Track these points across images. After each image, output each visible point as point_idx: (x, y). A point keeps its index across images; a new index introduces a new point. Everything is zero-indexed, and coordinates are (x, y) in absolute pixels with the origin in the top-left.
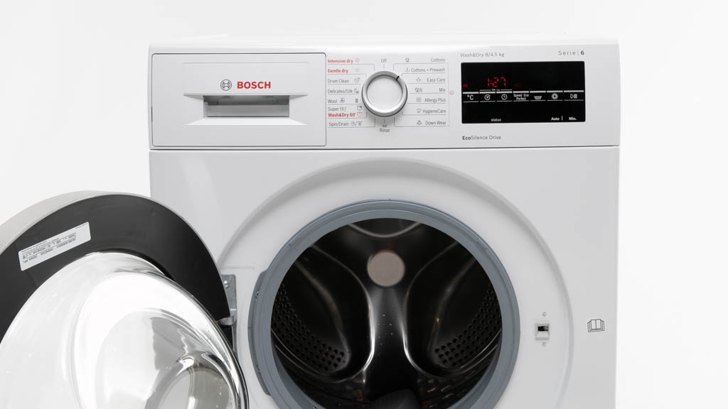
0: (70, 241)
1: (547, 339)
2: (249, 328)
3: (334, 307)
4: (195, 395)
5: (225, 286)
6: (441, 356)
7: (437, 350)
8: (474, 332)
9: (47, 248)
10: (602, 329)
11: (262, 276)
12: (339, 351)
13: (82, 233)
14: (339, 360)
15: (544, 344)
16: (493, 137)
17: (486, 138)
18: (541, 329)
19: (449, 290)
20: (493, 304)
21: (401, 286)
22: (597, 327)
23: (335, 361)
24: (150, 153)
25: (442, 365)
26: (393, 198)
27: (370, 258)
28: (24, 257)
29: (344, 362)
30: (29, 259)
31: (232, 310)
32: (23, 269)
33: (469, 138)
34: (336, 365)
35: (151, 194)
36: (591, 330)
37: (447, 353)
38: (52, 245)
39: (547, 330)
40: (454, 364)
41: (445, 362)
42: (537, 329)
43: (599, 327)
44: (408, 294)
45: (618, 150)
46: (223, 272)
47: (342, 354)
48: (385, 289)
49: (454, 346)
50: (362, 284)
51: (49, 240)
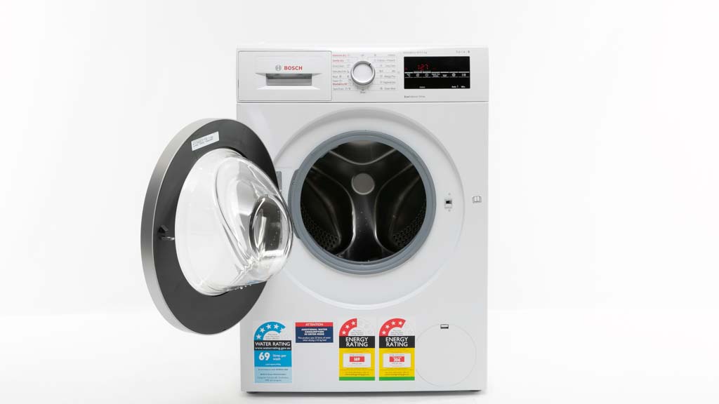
0: (211, 140)
1: (451, 208)
3: (332, 209)
6: (397, 240)
7: (394, 237)
9: (202, 142)
10: (480, 201)
11: (296, 172)
13: (215, 137)
14: (334, 243)
15: (449, 211)
18: (448, 202)
19: (401, 198)
21: (372, 196)
22: (478, 200)
23: (331, 243)
24: (237, 104)
26: (367, 129)
27: (353, 178)
28: (194, 144)
30: (196, 145)
32: (192, 150)
33: (408, 97)
34: (332, 246)
36: (474, 202)
37: (400, 238)
38: (204, 140)
39: (451, 203)
42: (445, 202)
44: (376, 200)
45: (488, 104)
47: (336, 238)
48: (362, 197)
49: (405, 234)
50: (348, 194)
51: (203, 138)
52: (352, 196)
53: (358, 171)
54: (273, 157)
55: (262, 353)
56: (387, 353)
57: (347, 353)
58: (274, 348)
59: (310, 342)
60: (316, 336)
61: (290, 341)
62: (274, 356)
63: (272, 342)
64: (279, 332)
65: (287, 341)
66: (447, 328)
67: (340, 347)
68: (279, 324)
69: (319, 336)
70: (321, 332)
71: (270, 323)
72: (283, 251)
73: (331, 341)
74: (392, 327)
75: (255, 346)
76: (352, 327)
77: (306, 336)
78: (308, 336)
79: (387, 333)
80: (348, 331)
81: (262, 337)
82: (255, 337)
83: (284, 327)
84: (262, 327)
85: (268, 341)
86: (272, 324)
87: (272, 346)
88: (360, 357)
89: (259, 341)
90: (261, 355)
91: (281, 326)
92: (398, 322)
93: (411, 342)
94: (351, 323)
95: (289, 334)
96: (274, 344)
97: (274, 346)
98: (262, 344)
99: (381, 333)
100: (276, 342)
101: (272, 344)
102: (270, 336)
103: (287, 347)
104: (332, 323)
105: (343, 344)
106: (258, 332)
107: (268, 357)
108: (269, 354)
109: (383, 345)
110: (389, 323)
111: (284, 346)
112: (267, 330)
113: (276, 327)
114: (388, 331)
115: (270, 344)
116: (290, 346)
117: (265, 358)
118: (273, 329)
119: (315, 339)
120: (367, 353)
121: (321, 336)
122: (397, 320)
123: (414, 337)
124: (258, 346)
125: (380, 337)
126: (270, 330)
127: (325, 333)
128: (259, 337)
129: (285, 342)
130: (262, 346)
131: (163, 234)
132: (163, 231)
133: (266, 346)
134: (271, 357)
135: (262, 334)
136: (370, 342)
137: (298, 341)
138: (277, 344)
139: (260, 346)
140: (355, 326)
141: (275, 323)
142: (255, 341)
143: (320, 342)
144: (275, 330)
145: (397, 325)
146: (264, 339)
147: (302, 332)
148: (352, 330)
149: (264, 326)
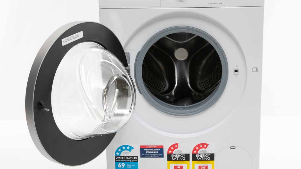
0: (77, 37)
1: (238, 75)
2: (134, 71)
3: (163, 68)
4: (117, 88)
5: (126, 56)
6: (201, 86)
7: (200, 84)
8: (213, 77)
9: (70, 39)
10: (257, 71)
11: (139, 53)
12: (164, 84)
13: (80, 35)
14: (164, 87)
16: (219, 4)
17: (217, 4)
18: (236, 71)
19: (204, 62)
20: (220, 67)
21: (186, 61)
22: (255, 70)
23: (163, 88)
24: (99, 10)
25: (201, 89)
27: (175, 51)
28: (63, 41)
29: (166, 88)
30: (65, 42)
31: (128, 65)
32: (63, 45)
33: (211, 4)
34: (163, 89)
35: (100, 22)
36: (253, 71)
37: (203, 85)
38: (71, 38)
39: (238, 72)
40: (206, 89)
41: (202, 88)
42: (234, 71)
43: (256, 70)
44: (189, 63)
46: (125, 51)
47: (166, 85)
48: (181, 61)
49: (206, 82)
50: (173, 60)
51: (70, 36)
52: (174, 61)
53: (179, 46)
54: (123, 44)
55: (120, 163)
56: (197, 164)
57: (172, 164)
58: (127, 161)
59: (149, 157)
60: (153, 153)
61: (137, 157)
62: (127, 165)
63: (126, 157)
64: (130, 151)
65: (135, 157)
66: (235, 148)
67: (168, 160)
68: (130, 147)
69: (155, 154)
70: (156, 151)
71: (124, 146)
72: (129, 110)
73: (162, 156)
74: (200, 148)
75: (116, 159)
76: (175, 148)
77: (147, 154)
78: (148, 154)
79: (197, 152)
80: (173, 150)
81: (120, 154)
82: (116, 154)
83: (133, 148)
84: (119, 148)
85: (124, 156)
86: (126, 146)
87: (126, 159)
88: (180, 166)
89: (118, 156)
90: (119, 165)
91: (131, 148)
92: (204, 145)
93: (212, 157)
94: (175, 146)
95: (136, 152)
96: (127, 158)
97: (127, 160)
98: (120, 158)
99: (193, 151)
100: (128, 157)
101: (126, 158)
102: (124, 153)
103: (135, 160)
104: (163, 146)
105: (169, 158)
106: (117, 151)
107: (124, 166)
108: (124, 164)
109: (194, 159)
110: (198, 146)
111: (134, 160)
112: (122, 150)
113: (128, 148)
114: (197, 150)
115: (124, 158)
116: (137, 160)
117: (122, 166)
118: (126, 149)
119: (152, 155)
120: (185, 164)
121: (156, 154)
122: (203, 144)
123: (214, 154)
124: (117, 159)
125: (193, 154)
126: (124, 150)
127: (159, 152)
128: (118, 154)
129: (134, 157)
130: (119, 159)
131: (41, 107)
132: (41, 105)
133: (122, 160)
134: (126, 166)
135: (120, 153)
136: (187, 157)
137: (142, 156)
138: (129, 158)
139: (118, 159)
140: (177, 148)
141: (128, 146)
142: (116, 156)
143: (155, 157)
144: (128, 150)
145: (203, 147)
146: (121, 155)
147: (144, 152)
148: (175, 150)
149: (121, 147)
